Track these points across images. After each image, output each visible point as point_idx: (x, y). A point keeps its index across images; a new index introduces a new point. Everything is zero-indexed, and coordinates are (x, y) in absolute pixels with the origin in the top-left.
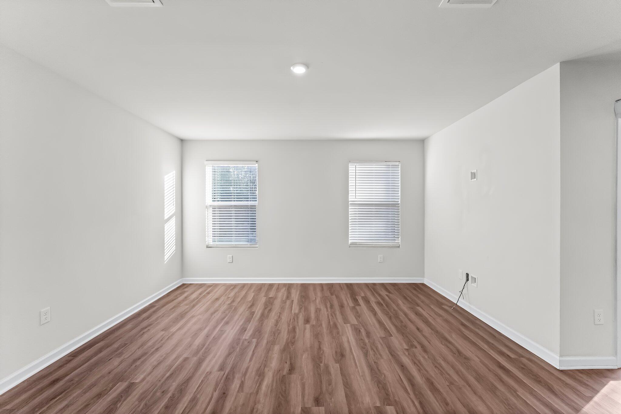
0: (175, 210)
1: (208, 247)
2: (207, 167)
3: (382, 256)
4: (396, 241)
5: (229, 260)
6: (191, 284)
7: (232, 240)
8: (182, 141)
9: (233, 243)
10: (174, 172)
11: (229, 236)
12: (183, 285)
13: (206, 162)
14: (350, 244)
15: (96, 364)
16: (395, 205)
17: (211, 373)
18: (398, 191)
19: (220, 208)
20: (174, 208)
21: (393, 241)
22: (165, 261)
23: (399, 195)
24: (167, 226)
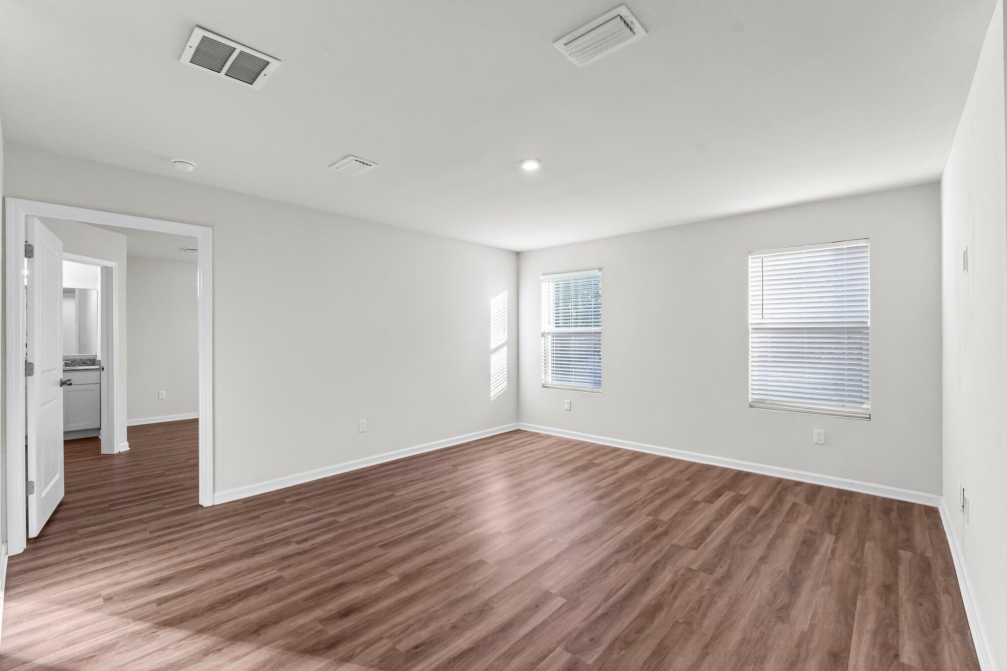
0: (506, 339)
1: (544, 387)
2: (543, 284)
3: (823, 431)
4: (864, 406)
5: (567, 407)
6: (525, 431)
7: (571, 380)
8: (518, 254)
9: (573, 384)
10: (506, 293)
11: (567, 375)
12: (518, 430)
13: (542, 278)
14: (752, 402)
15: (386, 476)
16: (860, 330)
17: (447, 508)
18: (867, 301)
19: (559, 336)
20: (506, 336)
21: (859, 406)
22: (492, 398)
23: (869, 308)
24: (494, 358)
